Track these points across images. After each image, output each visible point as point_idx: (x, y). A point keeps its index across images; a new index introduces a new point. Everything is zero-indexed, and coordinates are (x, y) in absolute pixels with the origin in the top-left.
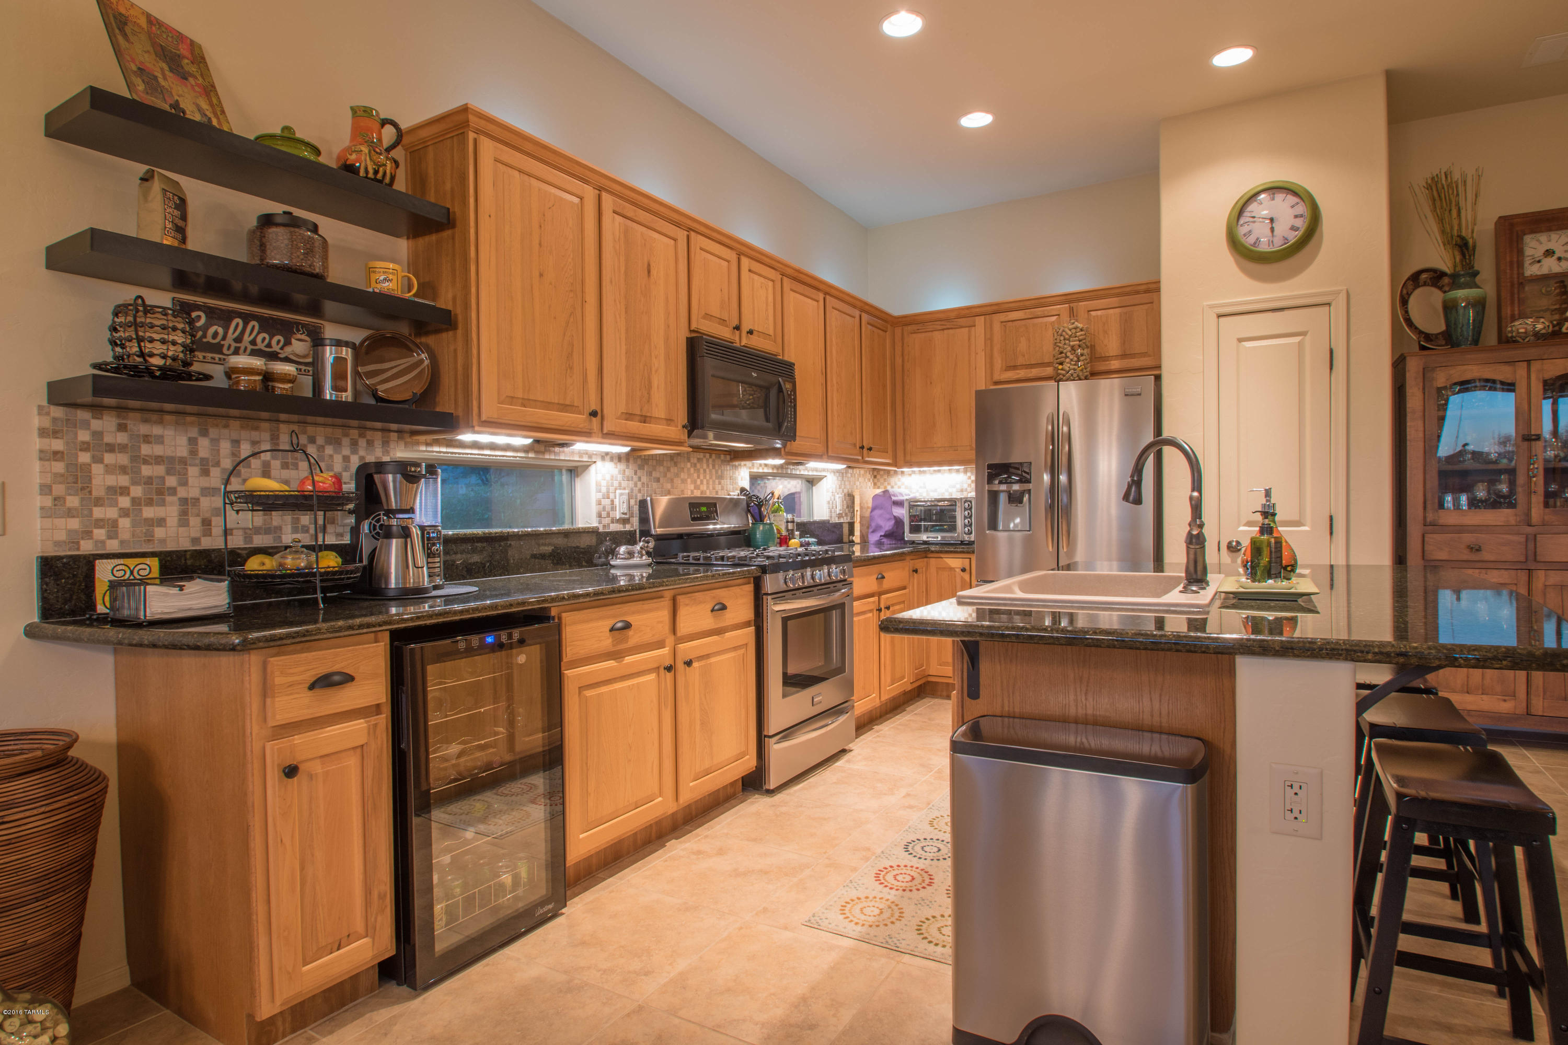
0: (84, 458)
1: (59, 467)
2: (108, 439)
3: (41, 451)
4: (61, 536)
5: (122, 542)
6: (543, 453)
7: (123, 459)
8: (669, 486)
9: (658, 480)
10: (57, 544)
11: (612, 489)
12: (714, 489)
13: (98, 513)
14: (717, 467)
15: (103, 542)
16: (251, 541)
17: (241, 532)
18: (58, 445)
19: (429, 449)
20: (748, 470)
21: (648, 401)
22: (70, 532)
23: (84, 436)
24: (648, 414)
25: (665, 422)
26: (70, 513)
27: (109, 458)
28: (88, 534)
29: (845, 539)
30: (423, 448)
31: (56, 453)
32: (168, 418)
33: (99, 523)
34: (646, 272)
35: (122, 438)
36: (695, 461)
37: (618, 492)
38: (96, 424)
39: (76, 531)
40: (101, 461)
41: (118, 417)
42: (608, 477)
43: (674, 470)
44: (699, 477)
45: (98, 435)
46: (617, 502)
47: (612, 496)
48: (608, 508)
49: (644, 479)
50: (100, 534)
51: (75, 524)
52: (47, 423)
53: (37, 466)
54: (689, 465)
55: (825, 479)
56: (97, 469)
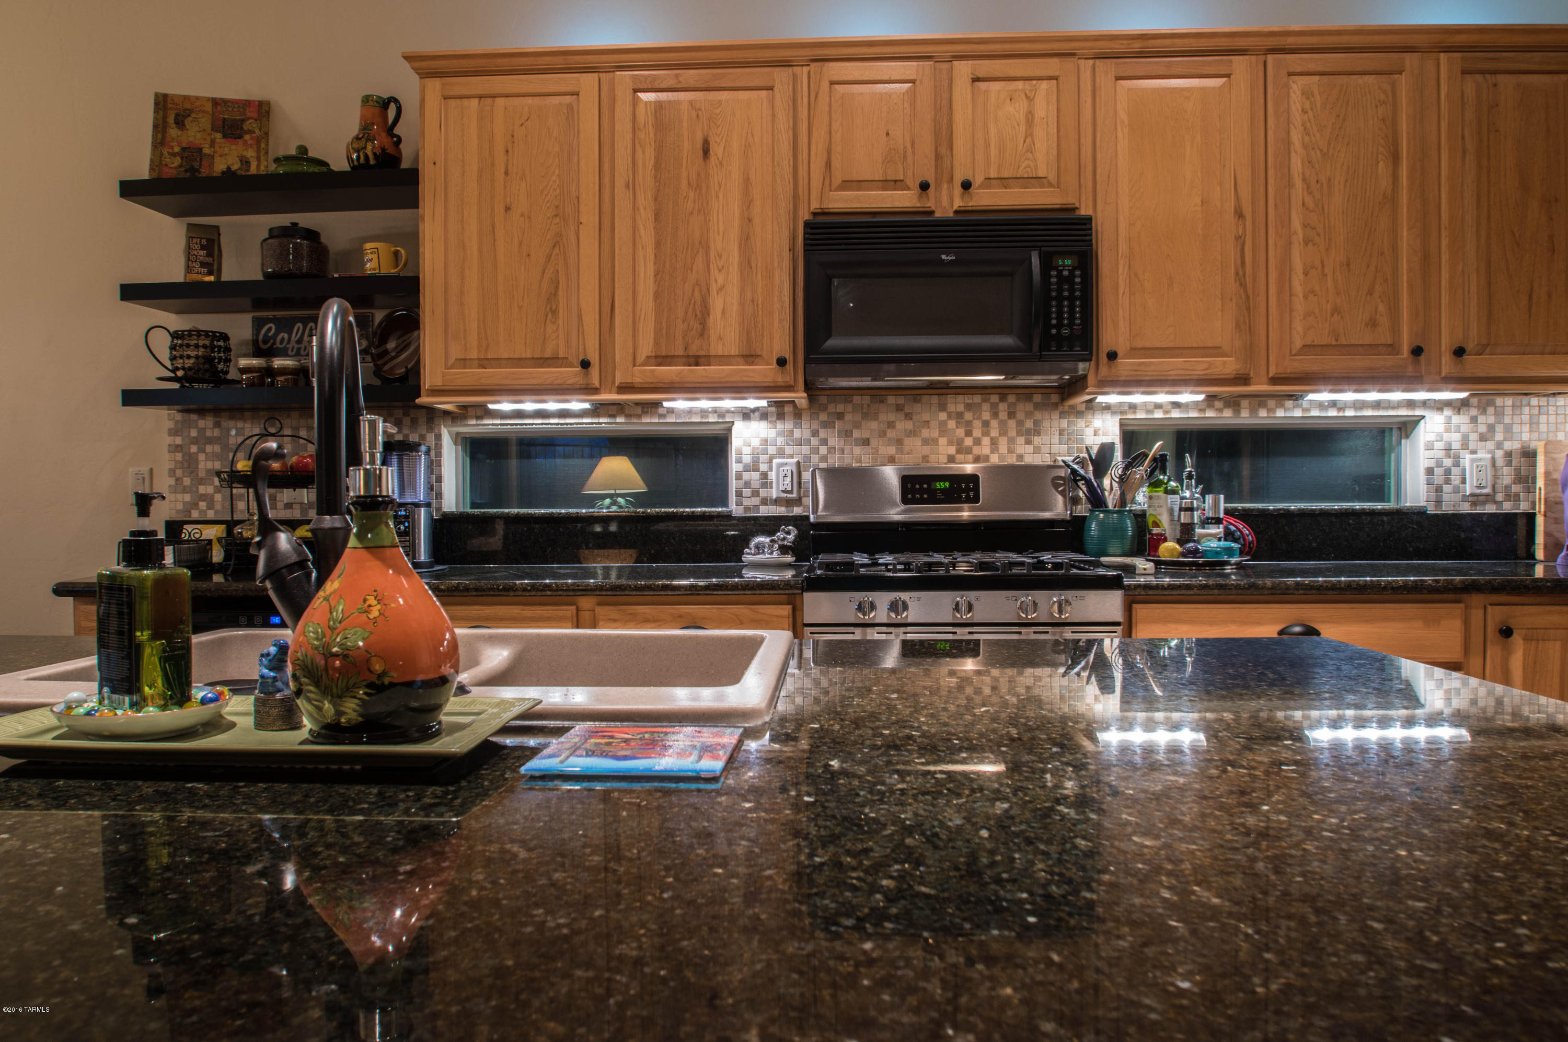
0: (194, 449)
1: (179, 456)
2: (209, 434)
3: (170, 445)
4: (180, 506)
5: (216, 513)
6: (639, 416)
7: (217, 448)
8: (892, 450)
9: (866, 442)
10: (178, 511)
11: (763, 458)
12: (1011, 451)
13: (202, 489)
14: (1020, 415)
15: (205, 512)
16: (307, 514)
17: (298, 506)
18: (178, 440)
19: (480, 422)
20: (1117, 419)
21: (702, 335)
22: (184, 503)
23: (194, 433)
24: (702, 353)
25: (741, 360)
26: (185, 490)
27: (209, 448)
28: (195, 505)
29: (1521, 551)
30: (474, 422)
31: (177, 446)
32: (247, 414)
33: (203, 497)
34: (700, 153)
35: (217, 432)
36: (961, 408)
37: (775, 461)
38: (202, 423)
39: (188, 503)
40: (203, 451)
41: (215, 416)
42: (756, 442)
43: (902, 425)
44: (969, 433)
45: (202, 431)
46: (772, 475)
47: (763, 467)
48: (756, 484)
49: (834, 441)
50: (203, 505)
51: (187, 497)
52: (171, 424)
53: (167, 456)
54: (943, 416)
55: (1422, 422)
56: (202, 457)
